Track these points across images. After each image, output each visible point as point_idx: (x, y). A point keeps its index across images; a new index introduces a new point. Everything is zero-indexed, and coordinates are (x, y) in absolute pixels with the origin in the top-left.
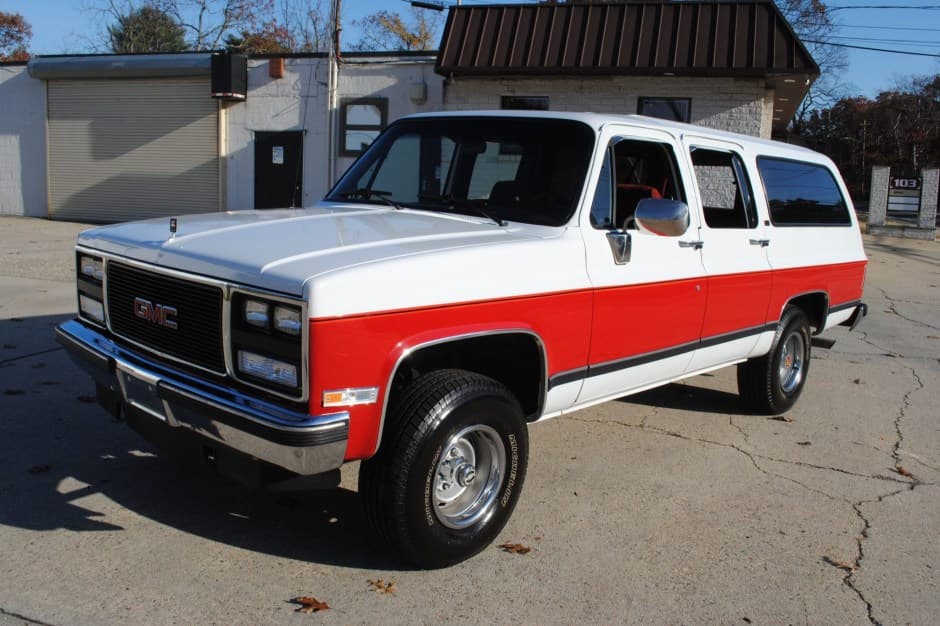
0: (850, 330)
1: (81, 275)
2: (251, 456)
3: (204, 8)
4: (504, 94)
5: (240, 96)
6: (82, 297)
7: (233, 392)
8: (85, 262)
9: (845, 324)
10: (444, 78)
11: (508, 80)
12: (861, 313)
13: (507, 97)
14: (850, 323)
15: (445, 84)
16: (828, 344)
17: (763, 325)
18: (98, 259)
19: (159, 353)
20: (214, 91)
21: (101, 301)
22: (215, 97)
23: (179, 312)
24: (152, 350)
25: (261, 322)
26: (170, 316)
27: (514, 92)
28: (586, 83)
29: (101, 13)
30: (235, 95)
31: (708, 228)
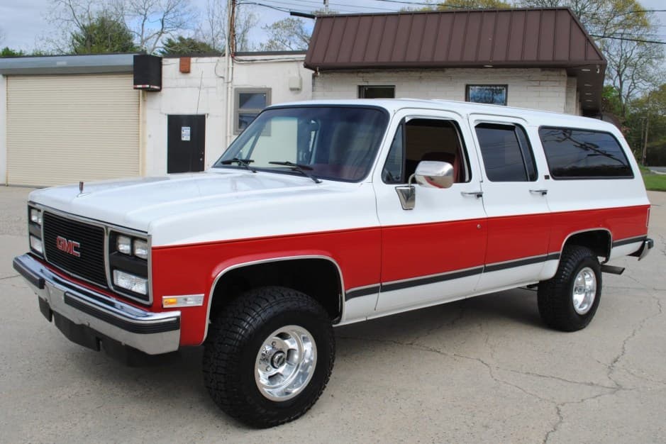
0: (639, 260)
1: (31, 222)
2: (120, 343)
3: (145, 19)
4: (361, 84)
5: (156, 87)
6: (31, 237)
7: (113, 300)
8: (34, 212)
9: (634, 254)
10: (313, 72)
11: (363, 72)
12: (646, 246)
13: (363, 86)
14: (638, 254)
15: (314, 76)
16: (620, 271)
17: (546, 255)
18: (39, 211)
19: (71, 274)
20: (135, 83)
21: (40, 239)
22: (135, 88)
23: (81, 245)
24: (69, 273)
25: (127, 251)
26: (76, 249)
27: (368, 82)
28: (424, 74)
29: (66, 22)
30: (152, 87)
31: (489, 181)
